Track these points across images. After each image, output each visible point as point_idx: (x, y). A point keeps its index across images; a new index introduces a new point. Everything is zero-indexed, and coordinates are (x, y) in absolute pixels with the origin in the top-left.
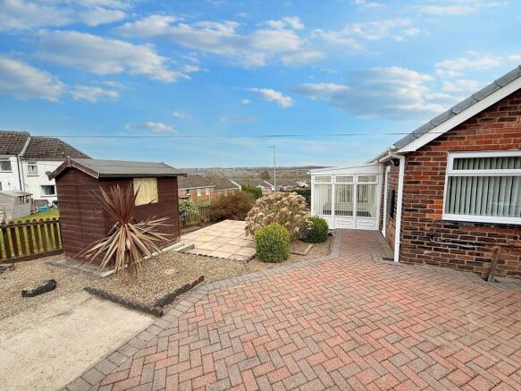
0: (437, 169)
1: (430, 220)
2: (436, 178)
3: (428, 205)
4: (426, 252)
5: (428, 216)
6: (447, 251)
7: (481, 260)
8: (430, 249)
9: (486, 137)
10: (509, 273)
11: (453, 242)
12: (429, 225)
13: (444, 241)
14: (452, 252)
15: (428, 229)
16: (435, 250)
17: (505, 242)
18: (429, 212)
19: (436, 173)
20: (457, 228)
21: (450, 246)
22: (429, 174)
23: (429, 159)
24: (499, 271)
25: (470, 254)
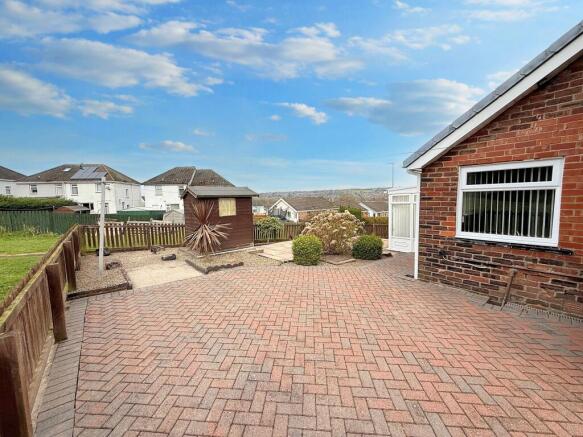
0: (448, 185)
1: (443, 238)
2: (448, 194)
3: (441, 222)
4: (440, 270)
5: (441, 233)
6: (460, 271)
7: (496, 283)
8: (444, 267)
9: (497, 148)
10: (528, 301)
11: (466, 261)
12: (442, 243)
13: (457, 260)
14: (466, 272)
15: (442, 246)
16: (449, 268)
17: (522, 264)
18: (442, 229)
19: (447, 189)
20: (471, 246)
21: (464, 266)
22: (441, 190)
23: (441, 175)
24: (518, 298)
25: (485, 275)
